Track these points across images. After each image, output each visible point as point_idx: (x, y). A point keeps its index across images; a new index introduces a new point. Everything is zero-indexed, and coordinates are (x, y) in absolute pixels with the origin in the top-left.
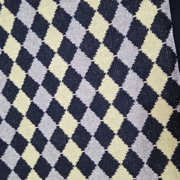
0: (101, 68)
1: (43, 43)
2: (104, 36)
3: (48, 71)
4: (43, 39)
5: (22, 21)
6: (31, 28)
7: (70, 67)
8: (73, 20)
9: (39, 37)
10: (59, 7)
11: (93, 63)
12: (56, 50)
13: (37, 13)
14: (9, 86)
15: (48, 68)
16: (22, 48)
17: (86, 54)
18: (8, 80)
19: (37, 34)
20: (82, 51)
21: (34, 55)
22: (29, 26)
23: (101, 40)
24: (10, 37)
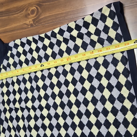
0: (112, 134)
1: (89, 120)
2: (113, 121)
3: (91, 131)
4: (89, 119)
5: (81, 111)
6: (84, 114)
7: (99, 131)
8: (101, 113)
9: (87, 117)
10: (95, 108)
11: (108, 131)
12: (94, 124)
13: (87, 109)
14: (74, 135)
15: (90, 130)
16: (80, 121)
17: (106, 127)
18: (75, 132)
19: (86, 117)
20: (104, 126)
21: (85, 124)
22: (84, 113)
23: (112, 123)
24: (76, 116)
